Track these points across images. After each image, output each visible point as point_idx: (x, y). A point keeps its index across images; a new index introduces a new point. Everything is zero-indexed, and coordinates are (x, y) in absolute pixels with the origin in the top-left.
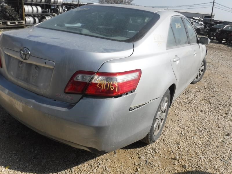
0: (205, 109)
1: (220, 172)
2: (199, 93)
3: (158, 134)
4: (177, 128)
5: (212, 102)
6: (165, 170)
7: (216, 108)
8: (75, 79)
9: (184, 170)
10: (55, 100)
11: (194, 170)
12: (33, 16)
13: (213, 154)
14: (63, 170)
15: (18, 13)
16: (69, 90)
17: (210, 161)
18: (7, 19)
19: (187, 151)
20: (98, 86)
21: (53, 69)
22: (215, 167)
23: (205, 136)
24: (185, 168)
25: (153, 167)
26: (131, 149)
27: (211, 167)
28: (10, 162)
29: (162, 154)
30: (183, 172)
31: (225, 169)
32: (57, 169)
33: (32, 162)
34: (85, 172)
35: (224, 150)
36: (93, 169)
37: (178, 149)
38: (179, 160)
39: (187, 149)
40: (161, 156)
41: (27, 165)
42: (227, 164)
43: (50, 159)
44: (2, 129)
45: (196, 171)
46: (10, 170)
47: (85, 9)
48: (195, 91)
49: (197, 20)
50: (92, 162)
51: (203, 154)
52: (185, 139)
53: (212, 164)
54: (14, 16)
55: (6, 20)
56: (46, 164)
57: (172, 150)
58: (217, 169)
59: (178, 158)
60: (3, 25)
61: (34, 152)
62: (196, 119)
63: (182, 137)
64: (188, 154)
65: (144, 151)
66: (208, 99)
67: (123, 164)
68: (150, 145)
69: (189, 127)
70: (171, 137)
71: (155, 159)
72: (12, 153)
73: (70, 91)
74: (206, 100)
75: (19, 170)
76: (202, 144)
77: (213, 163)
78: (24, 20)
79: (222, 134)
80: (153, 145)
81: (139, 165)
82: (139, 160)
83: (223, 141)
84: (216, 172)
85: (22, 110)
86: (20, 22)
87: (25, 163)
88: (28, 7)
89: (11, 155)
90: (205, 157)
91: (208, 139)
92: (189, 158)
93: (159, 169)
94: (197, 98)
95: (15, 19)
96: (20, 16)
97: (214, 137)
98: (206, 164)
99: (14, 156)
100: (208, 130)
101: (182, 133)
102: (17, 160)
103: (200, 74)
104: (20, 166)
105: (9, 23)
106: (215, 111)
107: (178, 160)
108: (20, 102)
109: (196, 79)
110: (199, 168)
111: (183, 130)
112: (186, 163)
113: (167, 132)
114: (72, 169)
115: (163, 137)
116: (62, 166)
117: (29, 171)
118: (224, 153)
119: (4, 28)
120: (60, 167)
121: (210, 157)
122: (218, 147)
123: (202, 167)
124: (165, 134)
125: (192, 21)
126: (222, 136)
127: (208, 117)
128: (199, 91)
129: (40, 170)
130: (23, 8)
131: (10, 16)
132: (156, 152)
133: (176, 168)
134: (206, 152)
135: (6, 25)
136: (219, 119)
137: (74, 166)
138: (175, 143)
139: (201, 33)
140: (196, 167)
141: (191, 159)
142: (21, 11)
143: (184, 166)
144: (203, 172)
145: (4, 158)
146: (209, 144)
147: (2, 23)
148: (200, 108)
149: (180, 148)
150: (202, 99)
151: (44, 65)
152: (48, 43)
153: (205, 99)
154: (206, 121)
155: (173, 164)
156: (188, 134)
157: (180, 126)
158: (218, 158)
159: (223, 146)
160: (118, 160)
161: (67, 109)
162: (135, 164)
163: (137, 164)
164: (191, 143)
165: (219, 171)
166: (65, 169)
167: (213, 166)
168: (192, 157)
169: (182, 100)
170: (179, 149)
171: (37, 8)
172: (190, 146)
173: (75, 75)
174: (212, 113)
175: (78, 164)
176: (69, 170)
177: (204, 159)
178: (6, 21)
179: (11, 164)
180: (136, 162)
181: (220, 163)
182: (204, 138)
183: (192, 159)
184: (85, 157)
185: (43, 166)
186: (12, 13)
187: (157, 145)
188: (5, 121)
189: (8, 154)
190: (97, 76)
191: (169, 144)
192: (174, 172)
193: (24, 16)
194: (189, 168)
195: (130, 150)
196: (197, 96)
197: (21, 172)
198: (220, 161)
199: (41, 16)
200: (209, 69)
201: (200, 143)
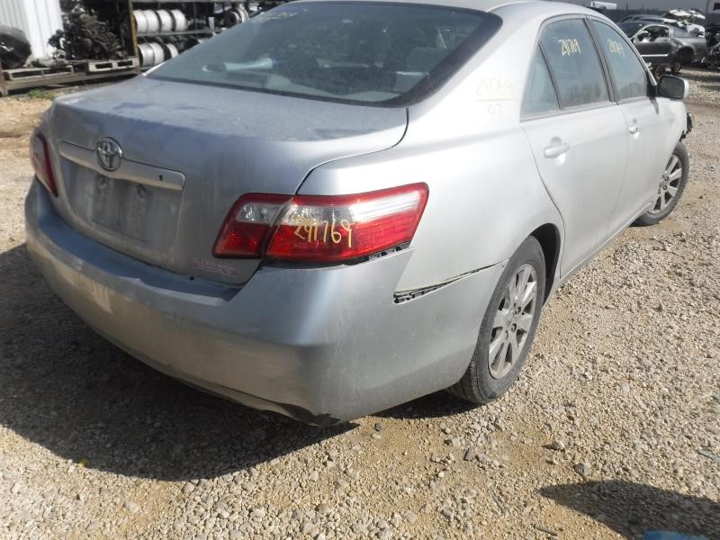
0: (673, 302)
1: (689, 487)
2: (660, 254)
3: (509, 375)
4: (573, 360)
5: (698, 280)
6: (520, 478)
7: (708, 299)
8: (238, 218)
9: (577, 479)
10: (192, 279)
11: (610, 478)
12: (161, 40)
13: (676, 435)
14: (226, 473)
15: (119, 37)
16: (227, 247)
17: (664, 456)
18: (87, 55)
19: (596, 427)
20: (297, 233)
21: (182, 191)
22: (675, 472)
23: (658, 384)
24: (580, 474)
25: (483, 468)
26: (427, 419)
27: (663, 472)
28: (88, 451)
29: (515, 433)
30: (573, 485)
31: (708, 478)
32: (213, 469)
33: (145, 452)
34: (289, 478)
35: (715, 423)
36: (311, 470)
37: (566, 418)
38: (567, 452)
39: (595, 420)
40: (512, 438)
41: (134, 457)
42: (716, 465)
43: (194, 444)
44: (71, 365)
45: (616, 483)
46: (90, 471)
47: (285, 13)
48: (648, 247)
49: (682, 18)
50: (311, 451)
51: (644, 436)
52: (593, 393)
53: (668, 464)
54: (108, 46)
55: (85, 58)
56: (184, 457)
57: (549, 422)
58: (681, 479)
59: (562, 444)
60: (76, 74)
61: (152, 424)
62: (636, 333)
63: (585, 384)
64: (597, 433)
65: (463, 425)
66: (685, 272)
67: (398, 458)
68: (484, 408)
69: (610, 357)
70: (550, 385)
71: (493, 447)
72: (95, 428)
73: (229, 252)
74: (680, 275)
75: (112, 471)
76: (644, 406)
77: (673, 461)
78: (137, 55)
79: (714, 377)
80: (492, 408)
81: (445, 462)
82: (447, 448)
83: (715, 398)
84: (676, 485)
85: (111, 307)
86: (125, 61)
87: (128, 454)
88: (145, 16)
89: (93, 433)
90: (649, 444)
91: (667, 390)
92: (599, 446)
93: (502, 474)
94: (650, 268)
95: (110, 53)
96: (124, 45)
97: (686, 387)
98: (650, 464)
99: (100, 435)
100: (671, 364)
101: (586, 374)
102: (108, 446)
103: (668, 196)
104: (113, 461)
105: (92, 68)
106: (703, 309)
107: (563, 451)
108: (102, 286)
109: (653, 212)
110: (625, 474)
111: (590, 365)
112: (586, 460)
113: (542, 370)
114: (253, 470)
115: (526, 384)
116: (226, 462)
117: (138, 473)
118: (714, 433)
119: (80, 83)
120: (222, 464)
121: (664, 443)
122: (695, 415)
123: (634, 472)
124: (532, 376)
125: (666, 23)
126: (716, 383)
127: (677, 328)
128: (661, 247)
129: (166, 471)
130: (132, 18)
131: (95, 44)
132: (498, 427)
133: (554, 472)
134: (654, 431)
135: (83, 73)
136: (713, 332)
137: (259, 463)
138: (561, 401)
139: (696, 60)
140: (617, 470)
141: (602, 449)
142: (125, 28)
143: (578, 468)
144: (636, 485)
145: (74, 441)
146: (669, 407)
147: (74, 67)
148: (655, 299)
149: (574, 416)
150: (669, 273)
151: (157, 183)
152: (165, 123)
153: (678, 271)
154: (668, 337)
155: (547, 462)
156: (605, 378)
157: (583, 353)
158: (690, 446)
159: (711, 411)
160: (384, 447)
161: (222, 300)
162: (431, 460)
163: (438, 460)
164: (611, 404)
165: (687, 485)
166: (232, 469)
167: (671, 469)
168: (609, 443)
169: (601, 277)
170: (570, 418)
171: (171, 15)
172: (606, 411)
173: (237, 206)
174: (692, 313)
175: (269, 456)
176: (244, 471)
177: (646, 448)
178: (84, 61)
179: (92, 454)
180: (436, 454)
181: (695, 463)
182: (656, 389)
183: (607, 447)
184: (291, 439)
185: (175, 461)
186: (100, 37)
187: (504, 409)
188: (78, 344)
189: (85, 430)
190: (296, 206)
191: (541, 406)
192: (546, 485)
193: (135, 44)
194: (594, 474)
195: (422, 419)
196: (651, 265)
197: (116, 476)
198: (695, 455)
199: (186, 39)
200: (707, 179)
201: (640, 402)
